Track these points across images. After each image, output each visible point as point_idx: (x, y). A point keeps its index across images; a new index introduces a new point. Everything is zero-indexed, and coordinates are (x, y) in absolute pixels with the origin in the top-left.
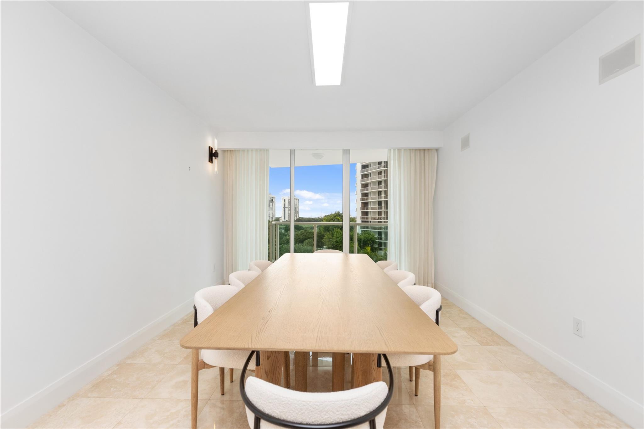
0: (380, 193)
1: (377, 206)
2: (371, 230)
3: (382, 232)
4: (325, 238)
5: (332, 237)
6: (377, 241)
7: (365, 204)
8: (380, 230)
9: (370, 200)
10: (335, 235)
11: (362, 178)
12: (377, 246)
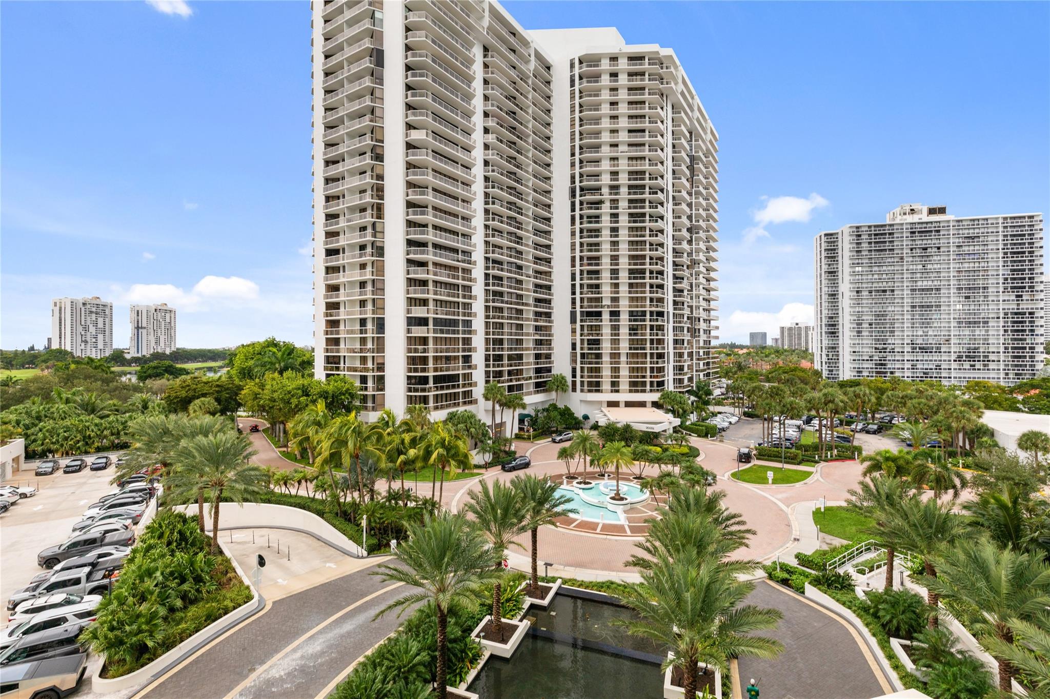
0: (363, 303)
1: (358, 327)
2: (346, 373)
3: (367, 376)
4: (243, 392)
5: (260, 391)
6: (359, 393)
7: (333, 324)
8: (365, 372)
9: (342, 314)
10: (268, 387)
11: (327, 273)
12: (357, 403)
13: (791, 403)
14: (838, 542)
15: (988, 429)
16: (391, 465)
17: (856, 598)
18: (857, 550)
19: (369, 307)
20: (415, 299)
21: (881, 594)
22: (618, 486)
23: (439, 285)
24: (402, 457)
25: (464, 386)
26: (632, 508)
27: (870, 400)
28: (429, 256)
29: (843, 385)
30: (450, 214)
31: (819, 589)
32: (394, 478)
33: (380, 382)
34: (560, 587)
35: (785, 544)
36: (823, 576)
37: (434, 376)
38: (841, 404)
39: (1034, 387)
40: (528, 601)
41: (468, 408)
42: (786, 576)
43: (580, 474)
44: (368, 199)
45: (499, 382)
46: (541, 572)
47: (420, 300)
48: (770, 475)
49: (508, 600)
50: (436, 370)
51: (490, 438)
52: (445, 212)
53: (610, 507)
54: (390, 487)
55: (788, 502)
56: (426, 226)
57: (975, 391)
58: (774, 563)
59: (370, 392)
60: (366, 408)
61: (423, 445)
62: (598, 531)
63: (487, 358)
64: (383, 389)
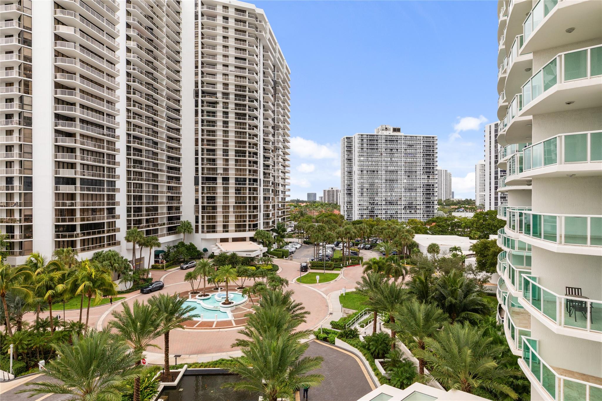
0: (9, 164)
1: (4, 184)
3: (14, 226)
6: (5, 241)
8: (11, 223)
13: (329, 234)
14: (351, 312)
15: (416, 244)
16: (40, 299)
17: (360, 341)
18: (360, 314)
19: (16, 167)
20: (63, 163)
21: (371, 337)
22: (227, 295)
23: (85, 152)
24: (50, 292)
25: (108, 231)
26: (237, 308)
27: (367, 231)
28: (77, 129)
29: (354, 223)
30: (96, 97)
31: (342, 340)
32: (42, 310)
33: (28, 231)
34: (186, 370)
35: (325, 317)
36: (344, 332)
37: (81, 225)
38: (353, 234)
39: (434, 222)
40: (162, 385)
41: (112, 248)
42: (325, 335)
43: (201, 290)
44: (14, 75)
45: (138, 228)
46: (172, 362)
47: (68, 163)
48: (318, 277)
49: (146, 388)
50: (82, 219)
51: (131, 270)
52: (92, 96)
53: (222, 310)
54: (38, 317)
55: (326, 293)
56: (74, 104)
57: (411, 224)
58: (320, 329)
59: (17, 240)
60: (13, 254)
61: (71, 280)
62: (214, 327)
63: (129, 210)
64: (31, 237)
